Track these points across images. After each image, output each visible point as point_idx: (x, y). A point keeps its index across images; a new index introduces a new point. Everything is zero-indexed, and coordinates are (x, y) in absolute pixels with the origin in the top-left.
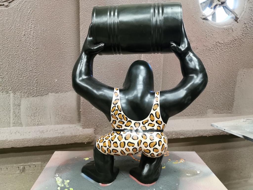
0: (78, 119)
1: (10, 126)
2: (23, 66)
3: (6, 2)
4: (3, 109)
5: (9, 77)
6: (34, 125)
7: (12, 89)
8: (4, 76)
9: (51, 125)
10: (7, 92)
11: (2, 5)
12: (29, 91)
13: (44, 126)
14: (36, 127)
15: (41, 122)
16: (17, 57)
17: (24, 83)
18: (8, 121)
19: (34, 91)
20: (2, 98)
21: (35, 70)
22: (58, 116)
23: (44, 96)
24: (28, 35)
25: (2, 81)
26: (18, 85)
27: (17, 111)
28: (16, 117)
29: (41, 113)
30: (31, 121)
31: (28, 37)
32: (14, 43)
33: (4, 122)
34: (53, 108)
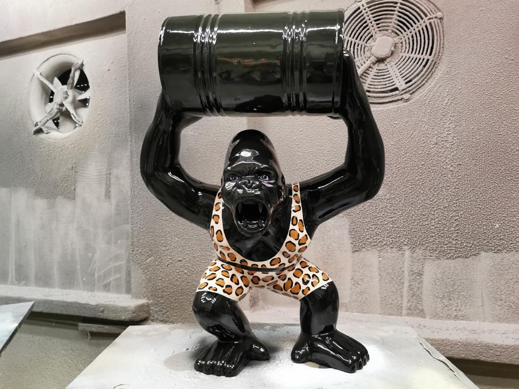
1: (401, 313)
2: (431, 200)
3: (407, 94)
4: (390, 280)
5: (405, 220)
6: (448, 317)
7: (409, 242)
8: (396, 219)
9: (484, 321)
10: (400, 249)
11: (399, 100)
12: (441, 247)
13: (469, 322)
14: (452, 321)
15: (463, 313)
16: (420, 184)
17: (432, 231)
18: (400, 302)
19: (450, 247)
20: (391, 258)
21: (455, 205)
22: (500, 303)
23: (470, 259)
24: (443, 142)
25: (393, 227)
26: (420, 234)
27: (415, 284)
28: (414, 298)
29: (463, 293)
30: (443, 309)
33: (392, 304)
34: (489, 285)
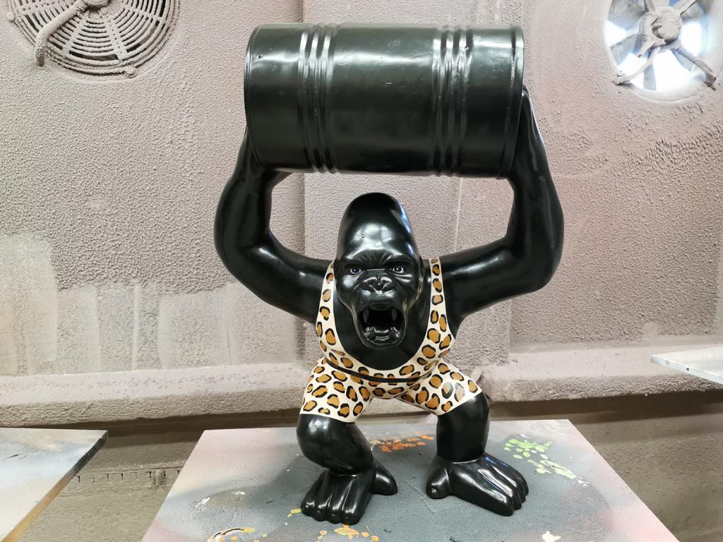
0: (298, 349)
1: (130, 366)
2: (167, 217)
3: (130, 67)
4: (114, 324)
5: (133, 244)
6: (190, 364)
7: (139, 274)
8: (119, 243)
9: (231, 364)
10: (127, 282)
11: (120, 73)
12: (180, 278)
13: (213, 367)
14: (194, 368)
15: (207, 357)
16: (152, 195)
17: (169, 258)
18: (128, 353)
19: (191, 278)
20: (115, 296)
21: (196, 225)
22: (247, 342)
23: (215, 291)
24: (180, 142)
25: (116, 254)
26: (154, 263)
27: (148, 329)
28: (147, 345)
29: (206, 333)
30: (183, 355)
31: (179, 148)
32: (146, 163)
33: (118, 356)
34: (235, 321)
